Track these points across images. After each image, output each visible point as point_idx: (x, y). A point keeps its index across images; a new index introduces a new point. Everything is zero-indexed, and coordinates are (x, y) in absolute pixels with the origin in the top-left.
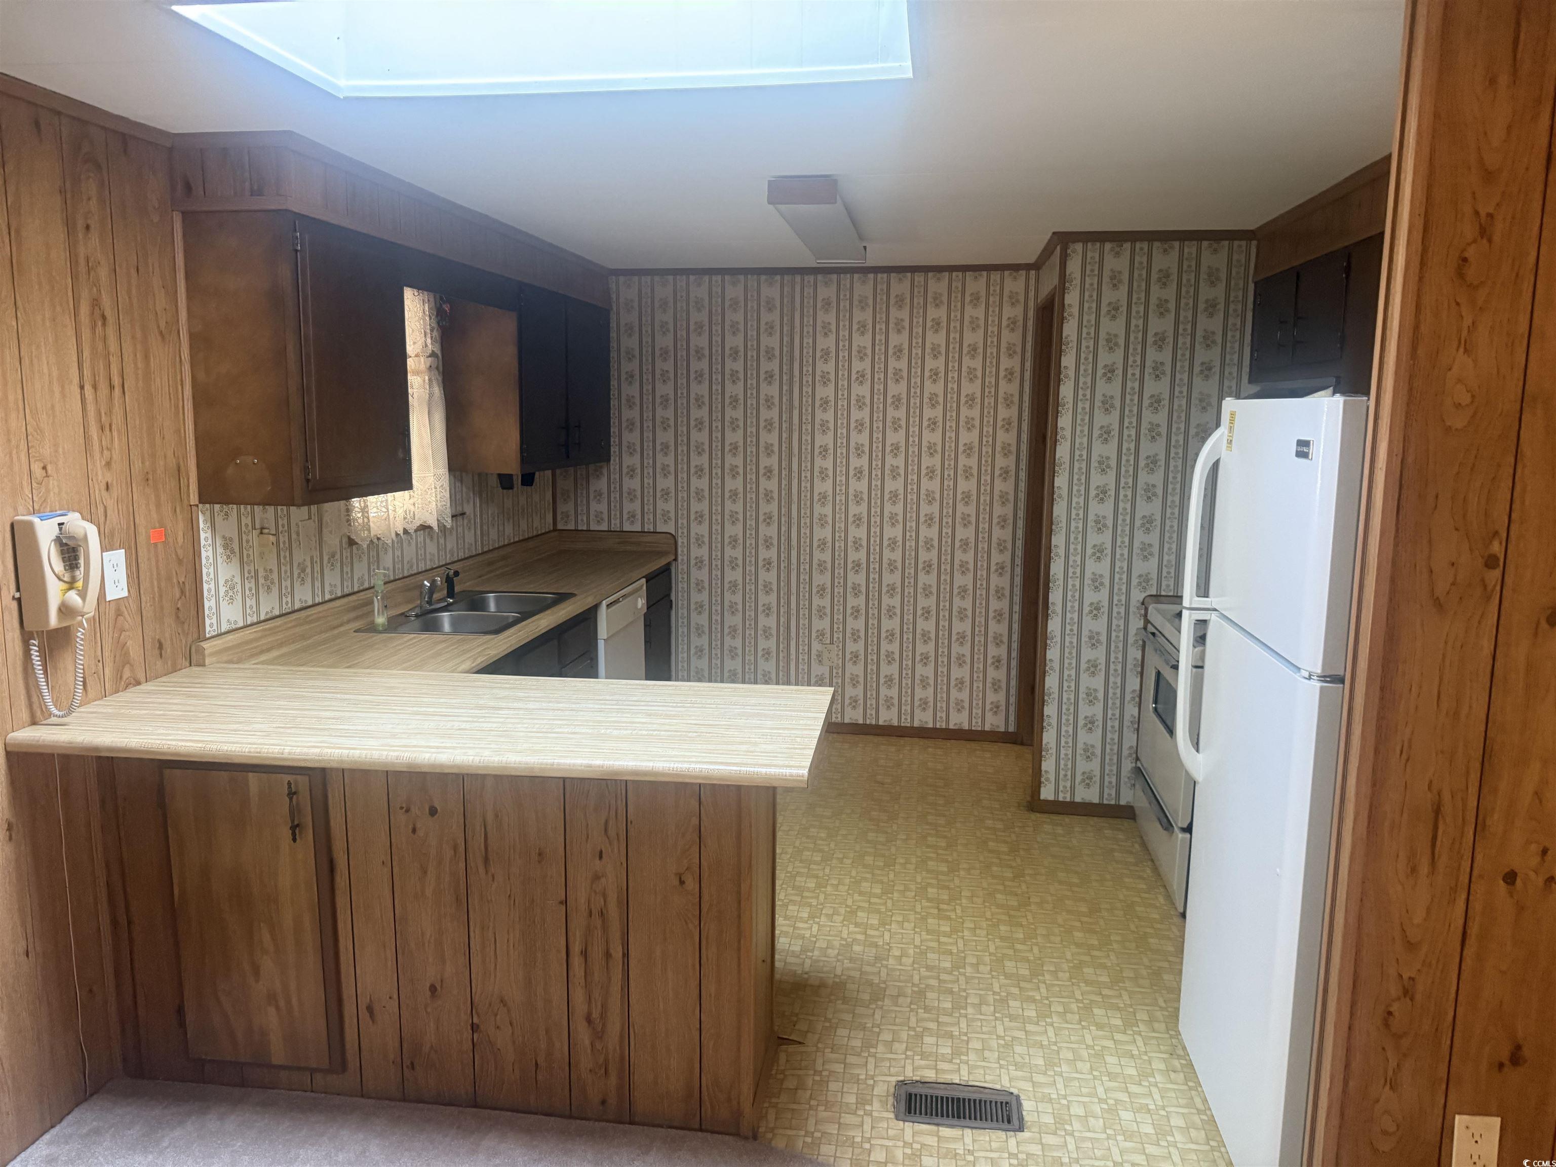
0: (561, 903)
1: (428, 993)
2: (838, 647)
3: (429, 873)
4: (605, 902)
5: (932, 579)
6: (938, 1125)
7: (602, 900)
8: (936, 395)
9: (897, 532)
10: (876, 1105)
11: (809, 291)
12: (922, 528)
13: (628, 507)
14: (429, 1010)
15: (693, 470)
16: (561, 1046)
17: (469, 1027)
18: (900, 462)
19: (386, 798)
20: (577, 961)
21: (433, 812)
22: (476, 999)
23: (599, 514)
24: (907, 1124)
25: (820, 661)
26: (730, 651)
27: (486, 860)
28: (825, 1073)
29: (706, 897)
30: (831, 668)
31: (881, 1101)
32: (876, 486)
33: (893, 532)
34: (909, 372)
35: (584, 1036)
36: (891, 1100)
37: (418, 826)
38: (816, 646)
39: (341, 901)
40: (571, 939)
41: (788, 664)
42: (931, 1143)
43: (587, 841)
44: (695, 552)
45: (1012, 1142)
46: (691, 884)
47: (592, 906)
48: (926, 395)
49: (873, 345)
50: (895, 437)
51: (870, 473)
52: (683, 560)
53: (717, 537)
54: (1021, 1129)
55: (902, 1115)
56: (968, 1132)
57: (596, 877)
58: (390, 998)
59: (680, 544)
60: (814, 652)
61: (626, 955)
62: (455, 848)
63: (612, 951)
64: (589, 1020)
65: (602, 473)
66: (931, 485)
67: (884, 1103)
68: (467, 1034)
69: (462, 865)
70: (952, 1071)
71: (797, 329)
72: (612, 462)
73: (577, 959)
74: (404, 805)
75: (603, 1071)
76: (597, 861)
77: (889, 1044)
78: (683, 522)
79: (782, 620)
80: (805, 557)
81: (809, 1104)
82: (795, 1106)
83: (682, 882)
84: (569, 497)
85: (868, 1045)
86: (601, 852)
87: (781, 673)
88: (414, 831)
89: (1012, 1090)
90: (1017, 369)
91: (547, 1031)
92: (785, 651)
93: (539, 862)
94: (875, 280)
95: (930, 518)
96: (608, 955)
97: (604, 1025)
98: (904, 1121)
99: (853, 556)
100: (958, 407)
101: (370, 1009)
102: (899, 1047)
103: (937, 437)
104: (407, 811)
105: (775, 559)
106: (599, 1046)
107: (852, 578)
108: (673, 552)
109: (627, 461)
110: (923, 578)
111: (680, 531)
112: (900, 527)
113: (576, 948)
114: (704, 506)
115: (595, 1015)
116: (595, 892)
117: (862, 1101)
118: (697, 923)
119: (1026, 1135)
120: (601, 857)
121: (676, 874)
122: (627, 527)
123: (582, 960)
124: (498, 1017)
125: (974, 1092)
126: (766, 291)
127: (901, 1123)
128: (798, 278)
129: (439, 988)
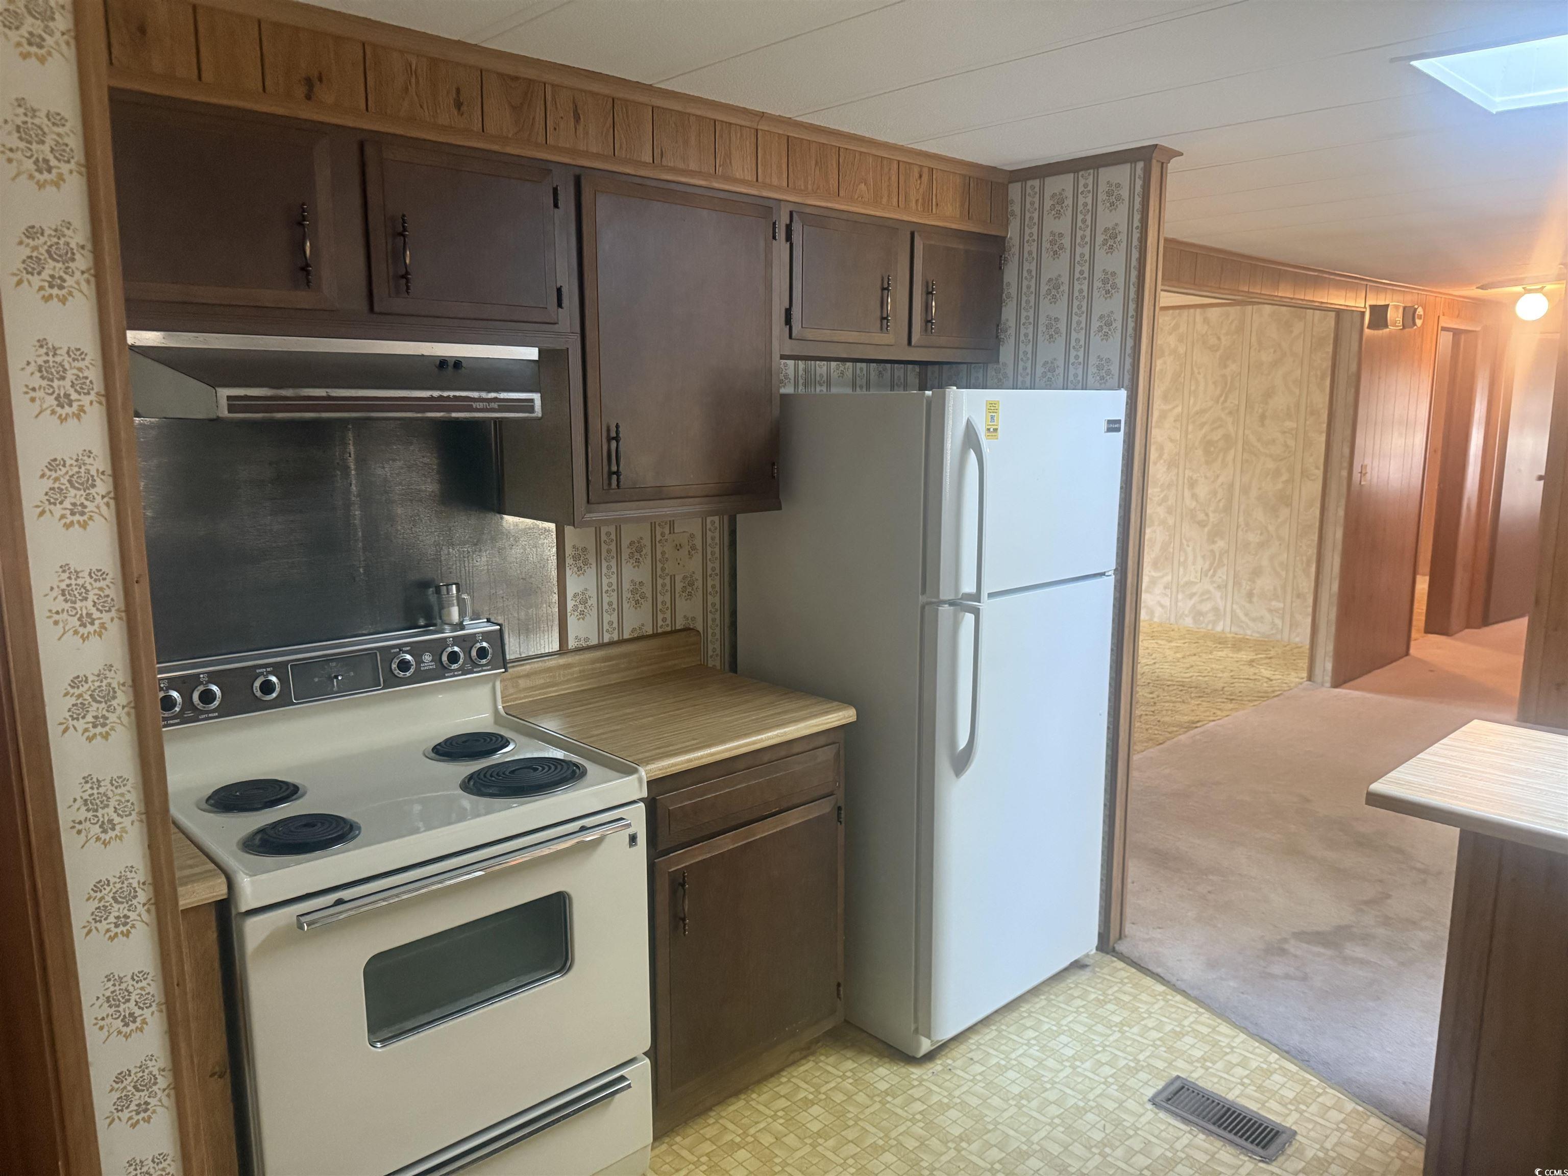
10: (1310, 1153)
24: (1287, 1126)
31: (1302, 1155)
36: (1290, 1151)
42: (1276, 1103)
45: (1196, 1075)
54: (1177, 1079)
55: (1288, 1134)
67: (1299, 1152)
98: (1288, 1129)
117: (1323, 1163)
119: (1177, 1074)
127: (1293, 1128)
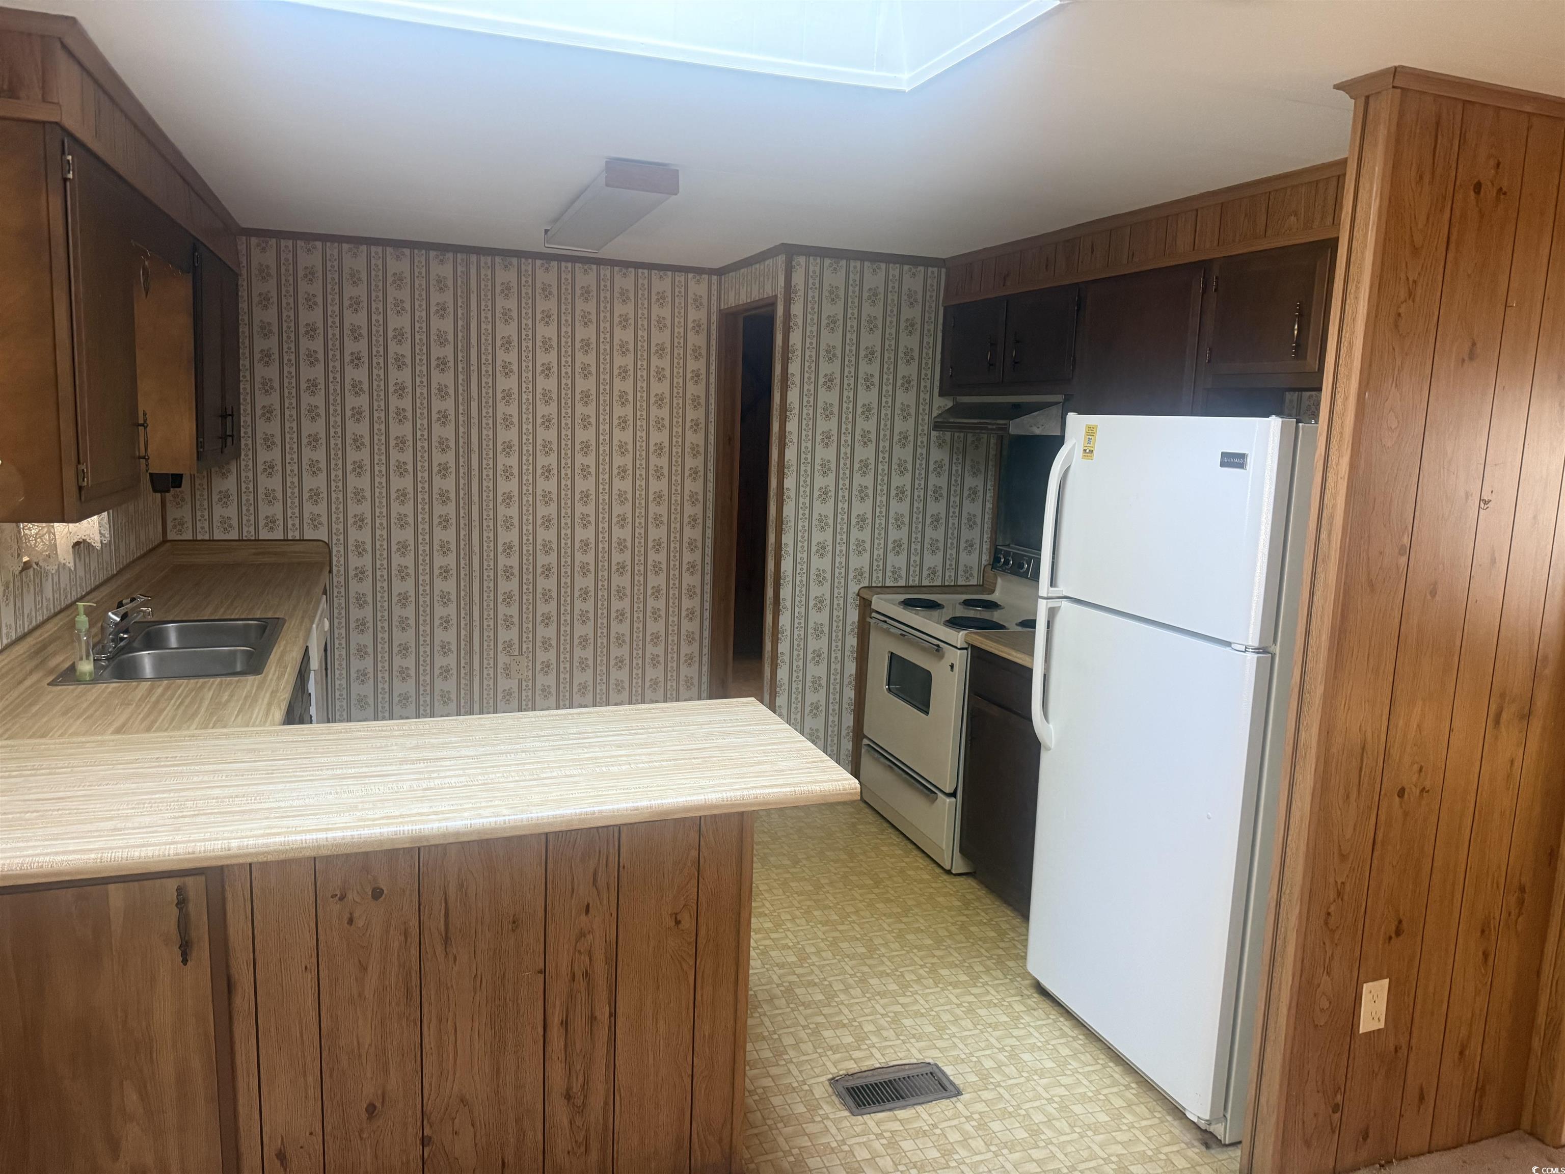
0: (540, 972)
1: (364, 1116)
2: (527, 657)
3: (370, 968)
4: (590, 960)
5: (625, 581)
6: (890, 1110)
7: (587, 959)
8: (626, 393)
9: (590, 534)
10: (827, 1109)
11: (486, 272)
12: (615, 529)
13: (265, 510)
14: (365, 1136)
15: (349, 467)
16: (534, 1136)
17: (418, 1142)
18: (590, 460)
19: (311, 888)
20: (555, 1032)
21: (377, 894)
22: (428, 1108)
23: (225, 521)
24: (865, 1117)
25: (507, 675)
26: (401, 672)
27: (447, 940)
28: (760, 1091)
29: (702, 932)
30: (520, 682)
31: (828, 1102)
32: (566, 485)
33: (585, 534)
34: (598, 367)
35: (561, 1114)
36: (836, 1099)
37: (356, 915)
38: (503, 659)
39: (242, 1028)
40: (549, 1011)
41: (471, 681)
42: (897, 1128)
43: (572, 897)
44: (355, 561)
45: (960, 1106)
46: (687, 923)
47: (576, 968)
48: (616, 393)
49: (559, 336)
50: (585, 435)
51: (559, 472)
52: (338, 571)
53: (381, 544)
54: (959, 1093)
55: (854, 1109)
56: (919, 1108)
57: (582, 935)
58: (311, 1134)
59: (334, 553)
60: (500, 665)
61: (613, 1015)
62: (406, 934)
63: (597, 1014)
64: (568, 1097)
65: (229, 471)
66: (623, 485)
67: (832, 1104)
68: (416, 1151)
69: (415, 952)
70: (867, 1058)
71: (474, 313)
72: (243, 456)
73: (555, 1029)
74: (338, 893)
75: (583, 1149)
76: (583, 917)
77: (796, 1046)
78: (338, 527)
79: (463, 633)
80: (488, 563)
81: (766, 1124)
82: (756, 1131)
83: (678, 922)
84: (183, 500)
85: (779, 1053)
86: (588, 905)
87: (462, 692)
88: (351, 921)
89: (928, 1060)
90: (703, 371)
91: (518, 1120)
92: (468, 667)
93: (513, 931)
94: (559, 268)
95: (623, 519)
96: (593, 1018)
97: (585, 1097)
98: (862, 1115)
99: (542, 560)
100: (648, 406)
101: (281, 1156)
102: (807, 1047)
103: (627, 436)
104: (342, 898)
105: (453, 566)
106: (579, 1122)
107: (542, 583)
108: (328, 563)
109: (264, 456)
110: (616, 580)
111: (334, 537)
112: (592, 528)
113: (555, 1020)
114: (365, 508)
115: (576, 1088)
116: (579, 952)
117: (813, 1108)
118: (692, 963)
119: (965, 1097)
120: (587, 911)
121: (671, 915)
122: (264, 535)
123: (563, 1031)
124: (457, 1121)
125: (898, 1071)
126: (437, 269)
127: (860, 1117)
128: (474, 258)
129: (379, 1105)
